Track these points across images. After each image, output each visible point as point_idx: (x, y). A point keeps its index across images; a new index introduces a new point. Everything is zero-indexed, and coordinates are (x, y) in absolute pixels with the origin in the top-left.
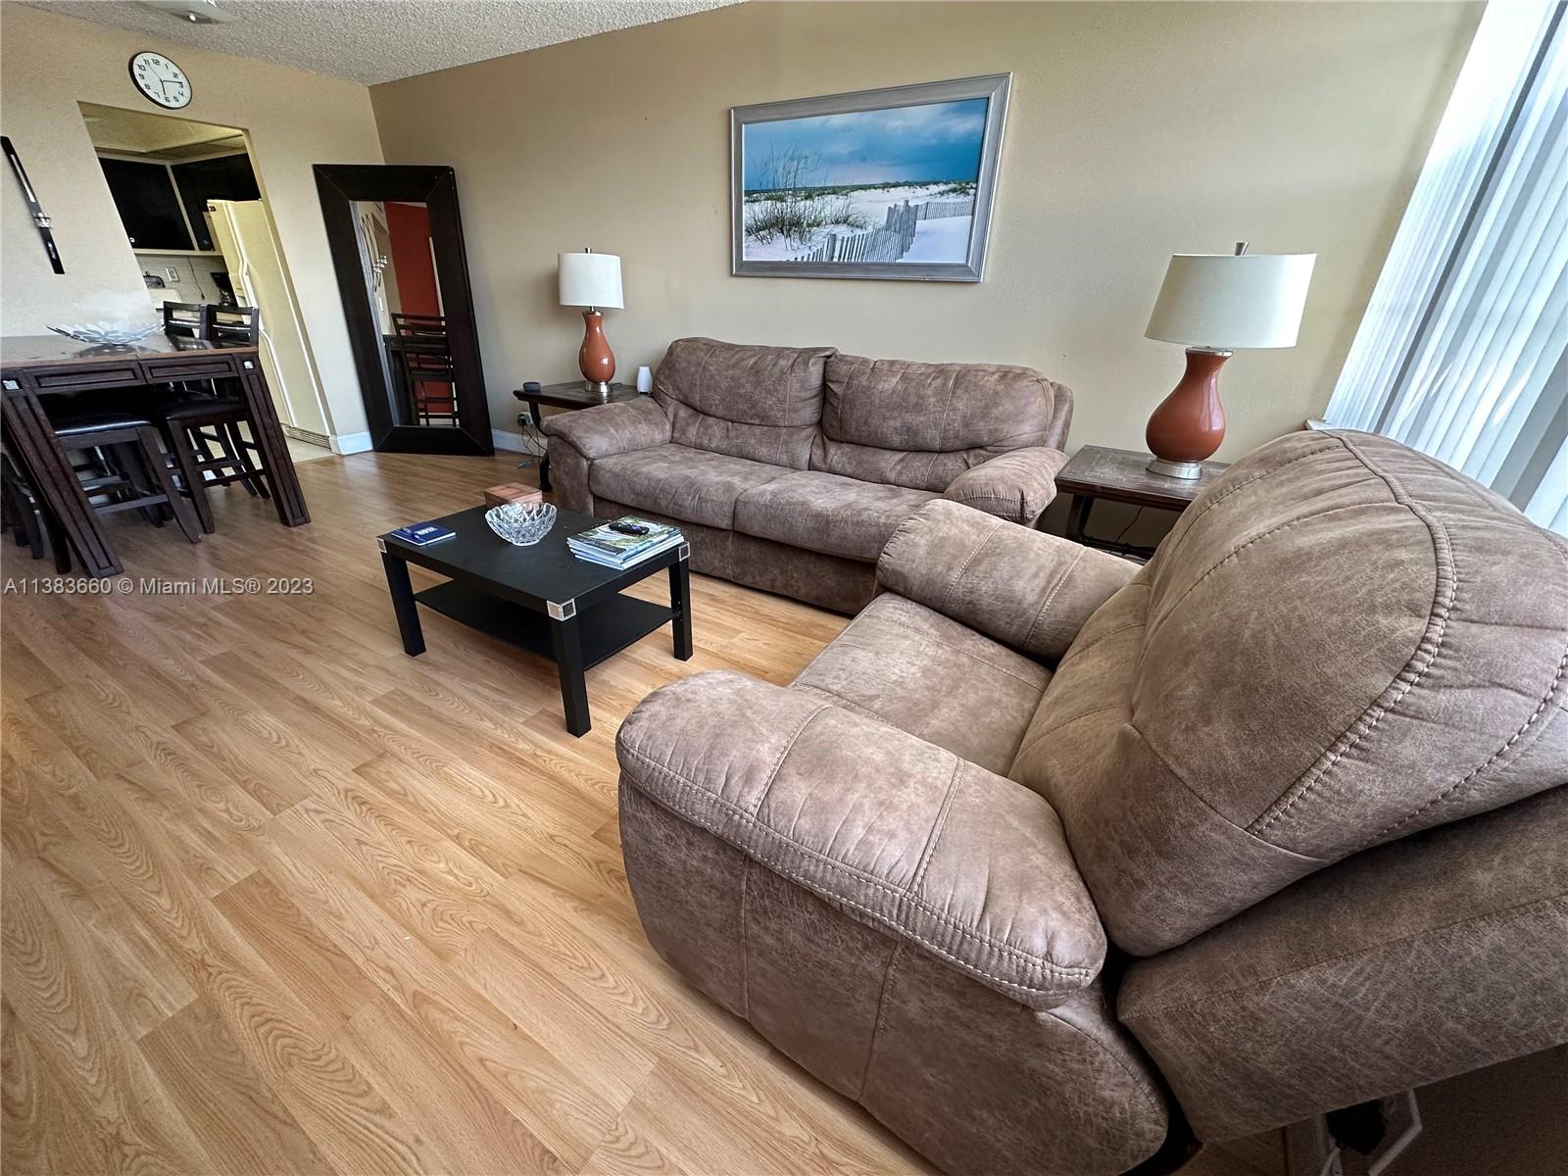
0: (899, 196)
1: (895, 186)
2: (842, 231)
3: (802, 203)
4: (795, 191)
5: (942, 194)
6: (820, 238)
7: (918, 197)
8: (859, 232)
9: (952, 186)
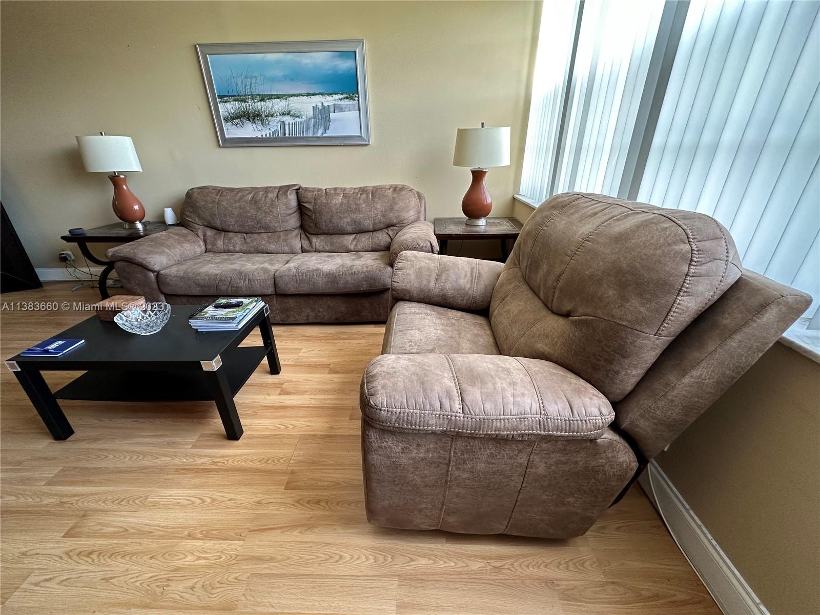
0: (317, 100)
1: (314, 95)
2: (288, 119)
3: (259, 103)
4: (253, 97)
5: (341, 99)
6: (275, 123)
7: (329, 101)
8: (298, 120)
9: (345, 96)
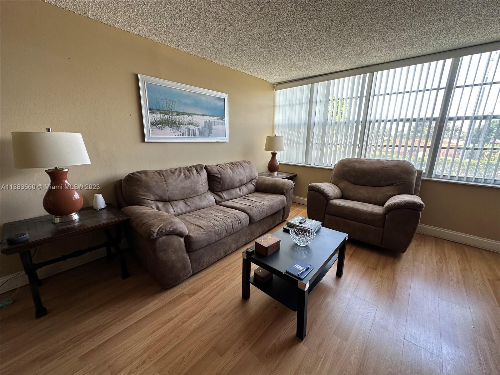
0: (207, 118)
2: (191, 127)
3: (176, 117)
4: (172, 112)
5: (217, 119)
6: (184, 129)
7: (212, 119)
8: (197, 128)
